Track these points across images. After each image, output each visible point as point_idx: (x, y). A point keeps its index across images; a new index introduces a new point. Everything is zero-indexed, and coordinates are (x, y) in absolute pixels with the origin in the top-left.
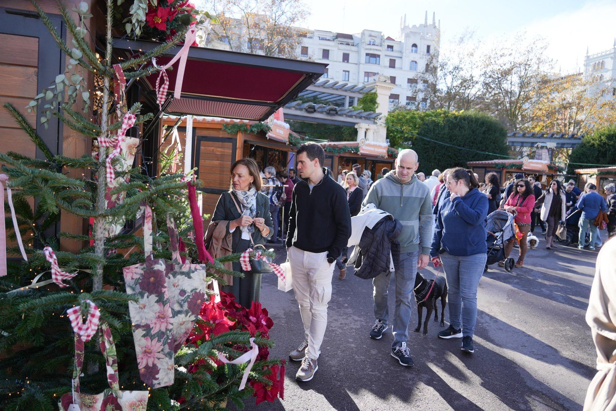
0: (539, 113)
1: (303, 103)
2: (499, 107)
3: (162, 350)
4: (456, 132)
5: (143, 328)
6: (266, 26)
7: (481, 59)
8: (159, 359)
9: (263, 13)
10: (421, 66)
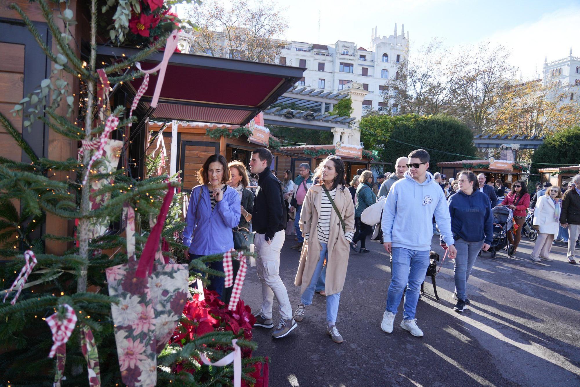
0: (503, 117)
1: (282, 109)
2: (466, 112)
3: (145, 352)
4: (426, 135)
5: (126, 330)
6: (246, 38)
7: (448, 67)
8: (141, 360)
9: (244, 26)
10: (392, 75)
